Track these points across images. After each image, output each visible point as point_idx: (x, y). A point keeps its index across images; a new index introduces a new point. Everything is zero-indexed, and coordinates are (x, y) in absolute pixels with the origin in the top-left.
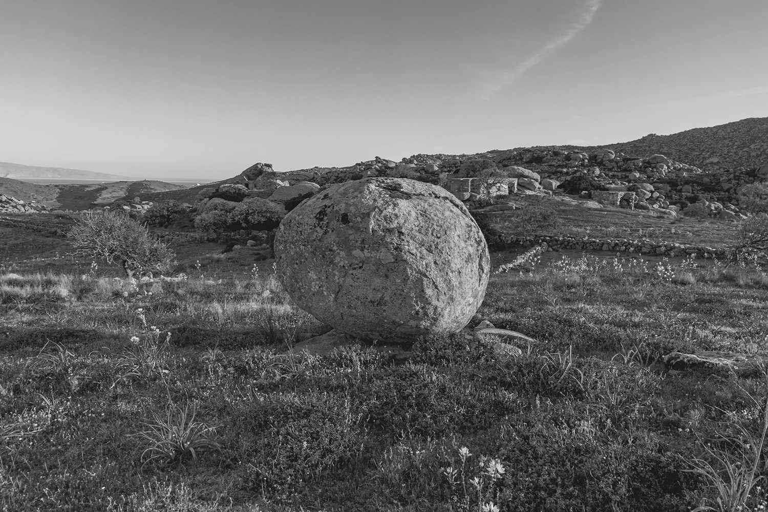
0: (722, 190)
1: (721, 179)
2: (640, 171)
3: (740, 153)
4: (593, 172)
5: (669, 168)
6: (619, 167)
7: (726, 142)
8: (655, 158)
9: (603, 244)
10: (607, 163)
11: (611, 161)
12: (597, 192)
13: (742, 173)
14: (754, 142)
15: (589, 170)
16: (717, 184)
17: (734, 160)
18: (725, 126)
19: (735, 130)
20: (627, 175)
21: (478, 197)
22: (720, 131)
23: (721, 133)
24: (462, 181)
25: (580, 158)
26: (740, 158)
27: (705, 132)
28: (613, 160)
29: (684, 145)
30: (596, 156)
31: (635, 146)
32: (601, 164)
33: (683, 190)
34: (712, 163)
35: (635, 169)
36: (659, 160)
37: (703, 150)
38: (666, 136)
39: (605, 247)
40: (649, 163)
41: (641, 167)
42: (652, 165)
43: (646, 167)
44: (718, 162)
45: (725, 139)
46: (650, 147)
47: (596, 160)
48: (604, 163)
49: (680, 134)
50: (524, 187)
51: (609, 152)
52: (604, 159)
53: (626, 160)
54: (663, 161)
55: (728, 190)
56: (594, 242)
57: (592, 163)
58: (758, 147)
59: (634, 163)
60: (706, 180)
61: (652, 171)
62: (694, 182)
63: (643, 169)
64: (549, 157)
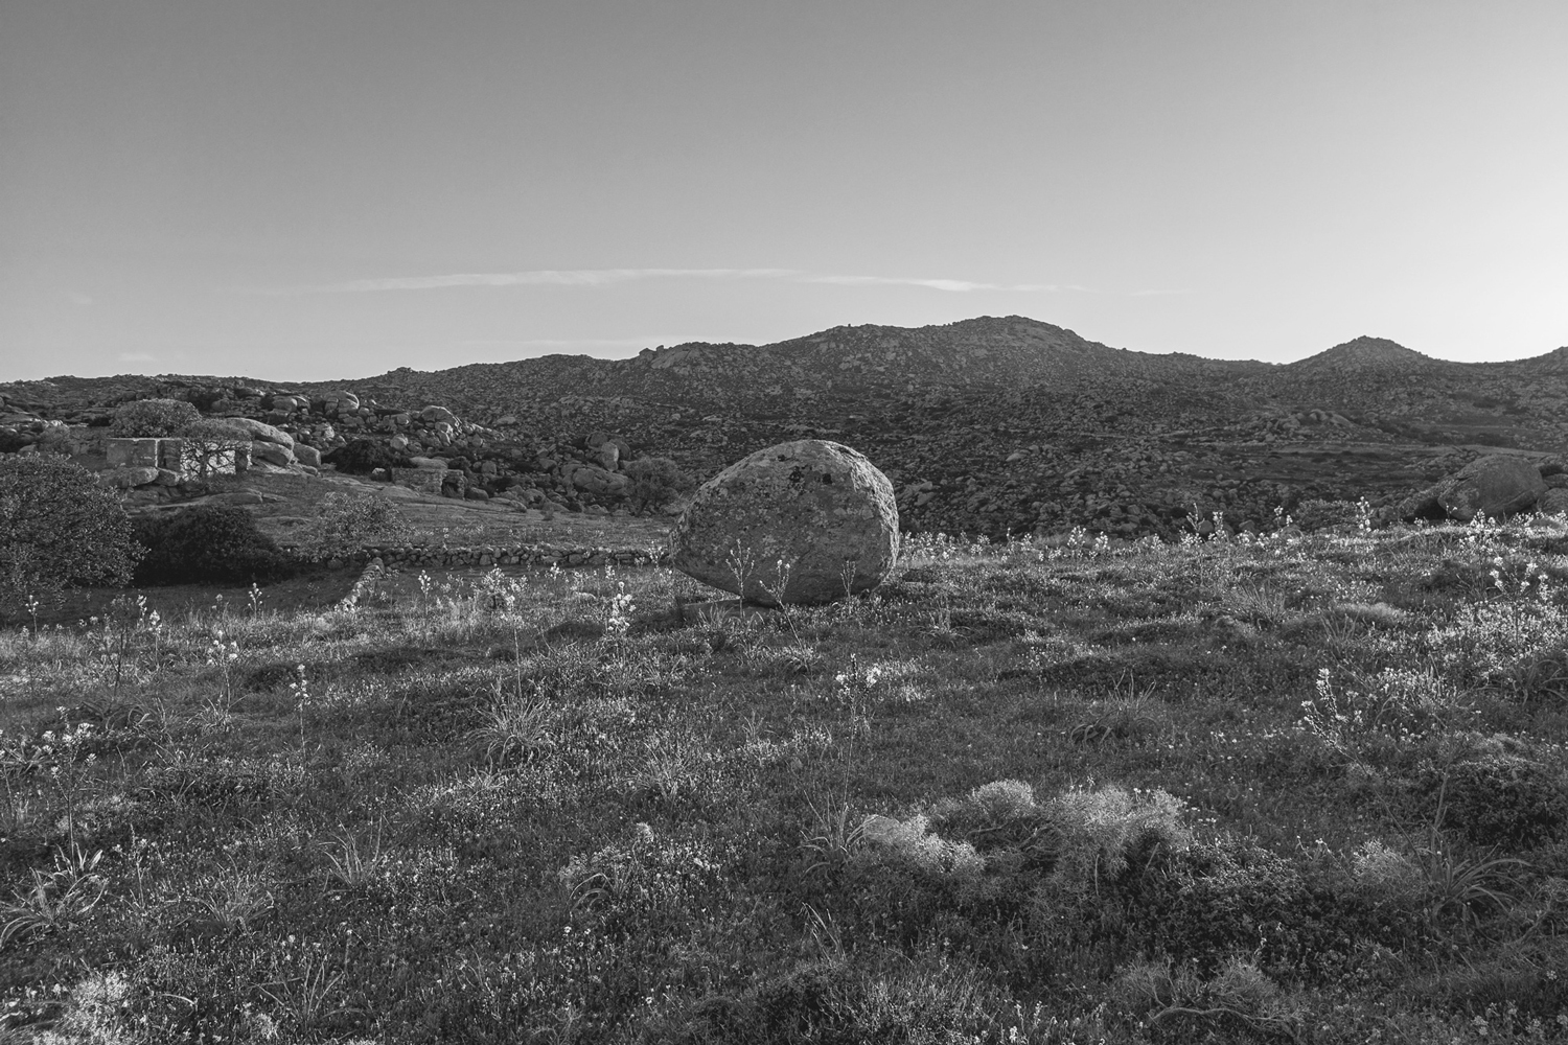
0: (540, 469)
1: (539, 452)
2: (408, 435)
3: (547, 409)
4: (323, 434)
5: (455, 430)
6: (369, 426)
7: (524, 390)
8: (432, 412)
9: (481, 554)
10: (347, 418)
11: (354, 413)
12: (402, 471)
13: (567, 443)
14: (564, 394)
15: (313, 430)
16: (533, 459)
17: (538, 422)
18: (521, 365)
19: (536, 373)
20: (387, 440)
21: (177, 479)
22: (514, 371)
23: (516, 375)
24: (137, 444)
25: (292, 404)
26: (547, 418)
27: (491, 371)
28: (357, 411)
29: (460, 392)
30: (323, 403)
31: (375, 386)
32: (334, 418)
33: (484, 469)
34: (506, 425)
35: (399, 431)
36: (439, 417)
37: (491, 402)
38: (428, 373)
39: (484, 560)
40: (421, 420)
41: (408, 428)
42: (428, 424)
43: (417, 428)
44: (515, 424)
45: (522, 385)
46: (402, 391)
47: (324, 411)
48: (340, 416)
49: (451, 372)
50: (263, 458)
51: (349, 397)
52: (340, 410)
53: (380, 413)
54: (445, 417)
55: (550, 470)
56: (465, 552)
57: (317, 415)
58: (572, 401)
59: (395, 419)
60: (516, 452)
61: (429, 436)
62: (498, 456)
63: (412, 431)
64: (226, 399)
